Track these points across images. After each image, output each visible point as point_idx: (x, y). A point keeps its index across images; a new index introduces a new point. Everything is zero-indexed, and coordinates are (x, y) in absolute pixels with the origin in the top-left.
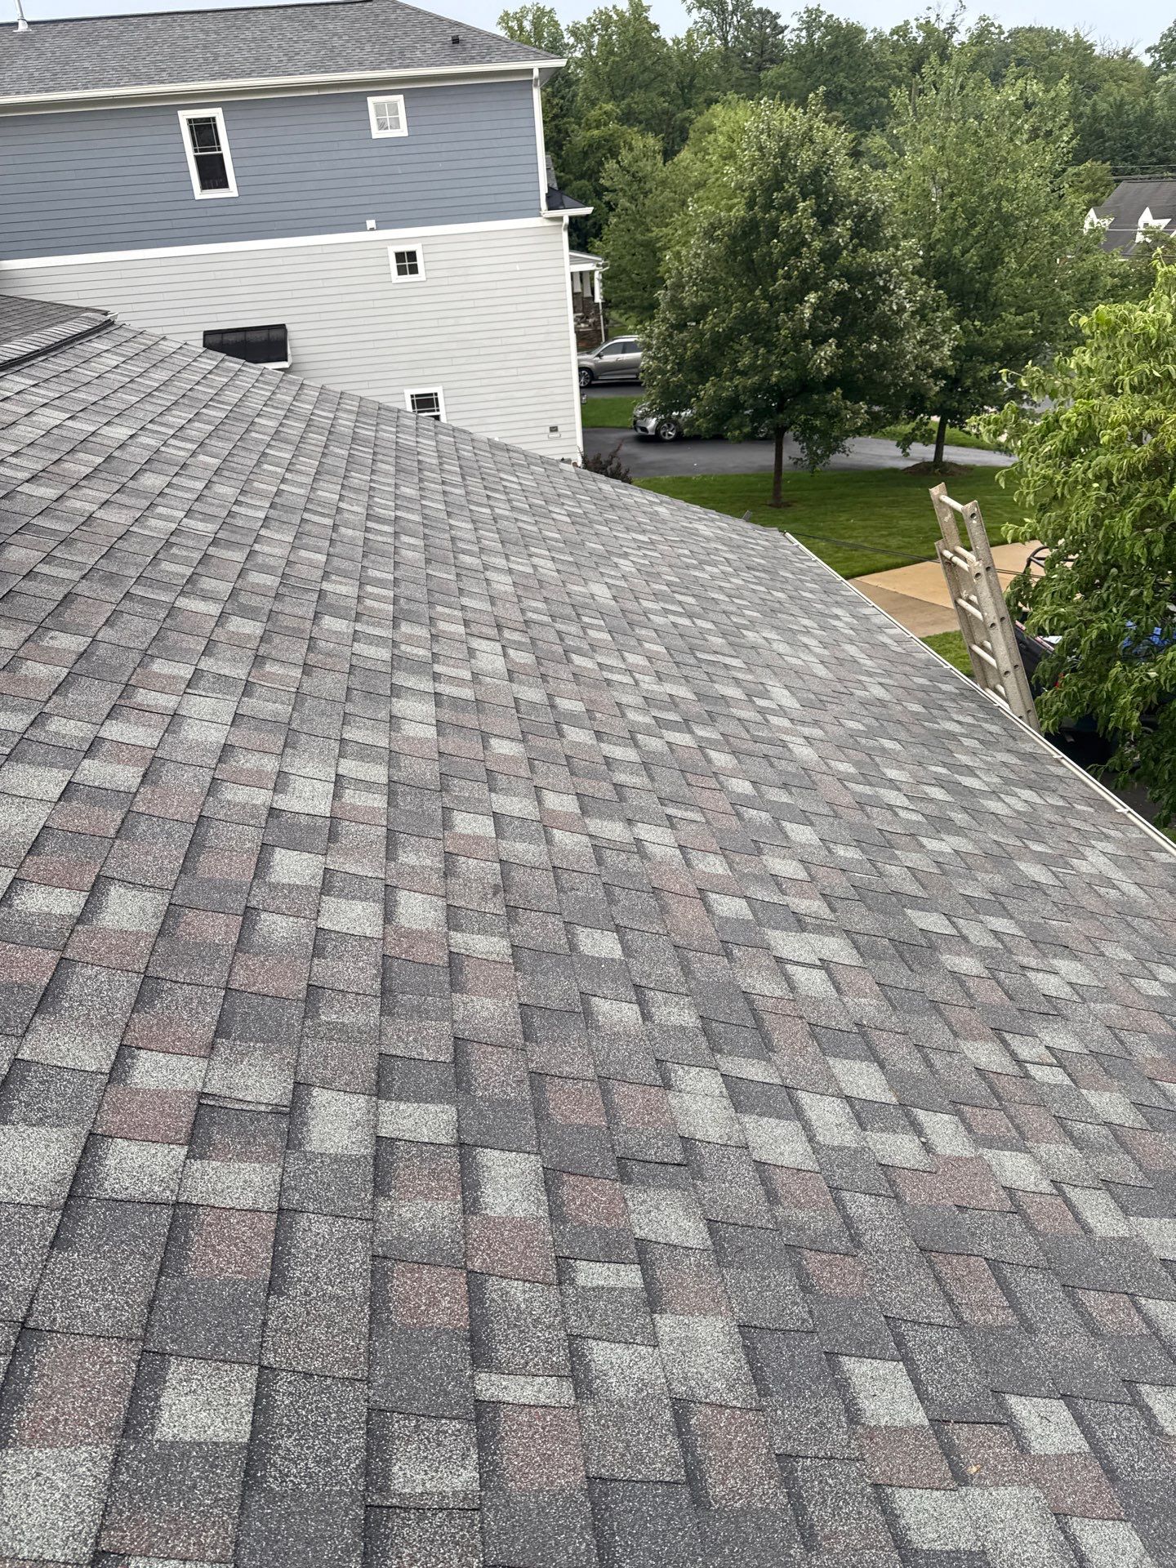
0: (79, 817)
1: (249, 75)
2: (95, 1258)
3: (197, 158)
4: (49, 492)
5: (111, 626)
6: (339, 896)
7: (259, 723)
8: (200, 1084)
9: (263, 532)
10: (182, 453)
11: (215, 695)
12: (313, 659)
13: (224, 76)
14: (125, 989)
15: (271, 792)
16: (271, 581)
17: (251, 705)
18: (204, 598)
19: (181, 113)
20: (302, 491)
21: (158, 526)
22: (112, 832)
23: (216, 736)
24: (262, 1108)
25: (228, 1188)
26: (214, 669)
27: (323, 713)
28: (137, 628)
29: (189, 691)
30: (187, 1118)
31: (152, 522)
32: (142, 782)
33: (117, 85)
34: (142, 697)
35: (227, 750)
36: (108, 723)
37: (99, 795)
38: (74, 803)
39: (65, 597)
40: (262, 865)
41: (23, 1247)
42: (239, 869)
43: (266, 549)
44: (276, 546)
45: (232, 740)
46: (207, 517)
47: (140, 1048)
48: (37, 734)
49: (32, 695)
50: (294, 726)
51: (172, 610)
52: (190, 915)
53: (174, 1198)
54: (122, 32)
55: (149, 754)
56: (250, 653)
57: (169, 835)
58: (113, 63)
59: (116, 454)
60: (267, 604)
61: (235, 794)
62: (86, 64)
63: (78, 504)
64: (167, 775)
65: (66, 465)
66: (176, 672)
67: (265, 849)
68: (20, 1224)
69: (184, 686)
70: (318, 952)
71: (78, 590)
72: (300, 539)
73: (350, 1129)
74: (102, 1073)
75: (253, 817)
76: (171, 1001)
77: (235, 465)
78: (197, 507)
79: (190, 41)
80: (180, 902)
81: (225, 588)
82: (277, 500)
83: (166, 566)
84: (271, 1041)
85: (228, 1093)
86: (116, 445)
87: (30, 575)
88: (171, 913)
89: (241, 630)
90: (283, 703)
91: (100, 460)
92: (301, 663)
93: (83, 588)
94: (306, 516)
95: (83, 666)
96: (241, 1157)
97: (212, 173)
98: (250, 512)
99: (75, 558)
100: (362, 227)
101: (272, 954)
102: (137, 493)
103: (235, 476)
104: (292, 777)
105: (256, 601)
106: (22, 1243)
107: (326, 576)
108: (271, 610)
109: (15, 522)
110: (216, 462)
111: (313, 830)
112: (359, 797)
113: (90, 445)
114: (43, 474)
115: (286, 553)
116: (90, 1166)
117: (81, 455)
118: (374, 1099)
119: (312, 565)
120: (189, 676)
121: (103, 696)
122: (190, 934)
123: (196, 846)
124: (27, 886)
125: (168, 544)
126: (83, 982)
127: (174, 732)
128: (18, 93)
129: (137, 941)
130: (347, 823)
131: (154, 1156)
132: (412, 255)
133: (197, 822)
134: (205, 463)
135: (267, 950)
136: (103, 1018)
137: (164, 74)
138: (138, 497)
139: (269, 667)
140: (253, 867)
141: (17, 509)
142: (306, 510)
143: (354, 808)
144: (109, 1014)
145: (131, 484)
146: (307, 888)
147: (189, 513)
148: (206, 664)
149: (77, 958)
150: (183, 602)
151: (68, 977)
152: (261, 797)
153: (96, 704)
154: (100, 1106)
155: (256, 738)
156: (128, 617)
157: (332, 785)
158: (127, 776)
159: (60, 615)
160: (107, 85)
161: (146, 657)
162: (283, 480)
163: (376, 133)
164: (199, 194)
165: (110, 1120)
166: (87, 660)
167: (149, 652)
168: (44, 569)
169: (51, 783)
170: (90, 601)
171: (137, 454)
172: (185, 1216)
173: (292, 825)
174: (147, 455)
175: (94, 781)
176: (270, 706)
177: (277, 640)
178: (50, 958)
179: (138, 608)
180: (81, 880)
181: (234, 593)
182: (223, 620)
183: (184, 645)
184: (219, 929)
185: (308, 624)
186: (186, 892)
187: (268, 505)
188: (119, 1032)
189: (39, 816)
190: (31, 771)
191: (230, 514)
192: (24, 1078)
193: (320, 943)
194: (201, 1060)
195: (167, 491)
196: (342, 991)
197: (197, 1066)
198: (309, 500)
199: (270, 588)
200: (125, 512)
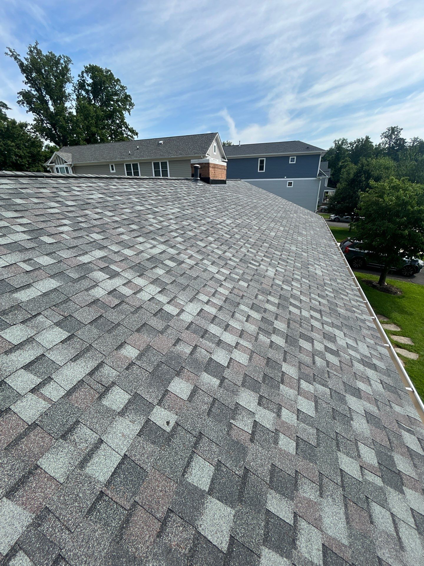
1: (271, 153)
3: (260, 166)
13: (267, 153)
19: (259, 159)
33: (251, 154)
58: (251, 151)
62: (247, 151)
100: (284, 178)
128: (236, 155)
132: (291, 183)
137: (258, 153)
163: (290, 163)
164: (259, 171)
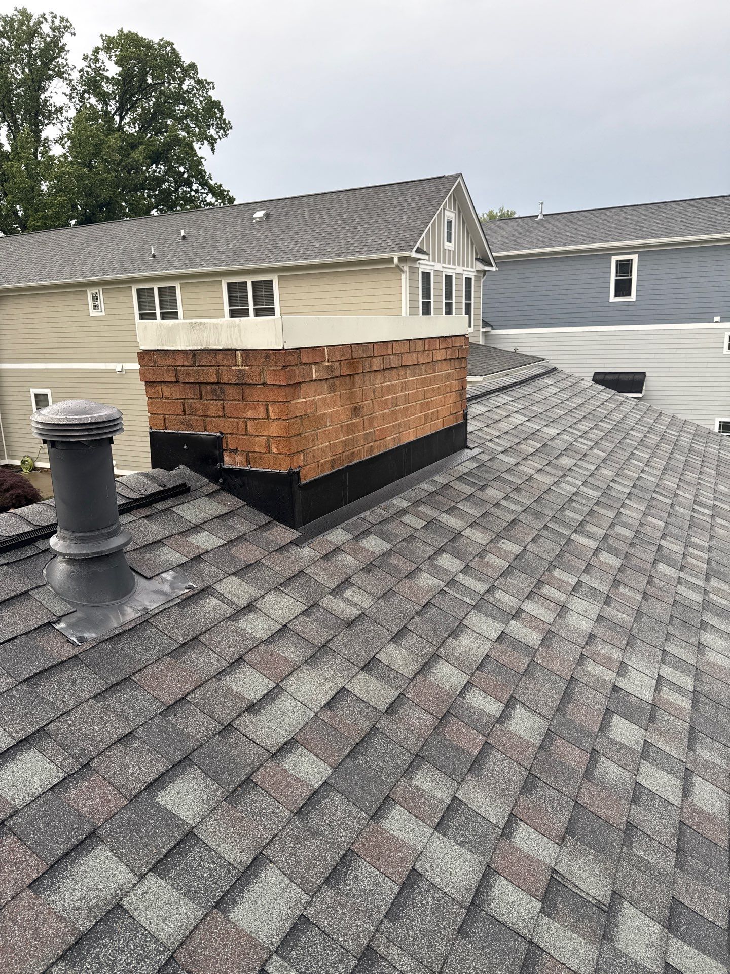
0: (504, 655)
1: (659, 237)
2: (480, 954)
3: (616, 280)
4: (513, 461)
5: (535, 543)
6: (652, 764)
7: (614, 625)
8: (553, 862)
9: (627, 501)
10: (585, 447)
11: (588, 600)
12: (650, 590)
13: (644, 238)
14: (517, 777)
15: (615, 674)
16: (628, 533)
17: (609, 611)
18: (588, 536)
19: (613, 257)
20: (654, 480)
21: (567, 488)
22: (522, 670)
23: (586, 626)
24: (590, 899)
25: (563, 947)
26: (589, 583)
27: (653, 629)
28: (548, 548)
29: (573, 593)
30: (544, 883)
31: (563, 485)
32: (541, 644)
33: (582, 244)
34: (547, 590)
35: (591, 637)
36: (526, 601)
37: (517, 645)
38: (503, 645)
39: (513, 521)
40: (605, 725)
41: (444, 924)
42: (592, 722)
43: (628, 512)
44: (634, 512)
45: (595, 632)
46: (595, 487)
47: (521, 820)
48: (488, 597)
49: (489, 574)
50: (634, 632)
51: (569, 541)
52: (559, 741)
53: (530, 937)
54: (591, 218)
55: (547, 627)
56: (611, 577)
57: (553, 684)
58: (582, 233)
59: (548, 443)
60: (625, 548)
61: (593, 668)
62: (568, 234)
63: (525, 469)
64: (556, 643)
65: (522, 446)
66: (567, 579)
67: (608, 713)
68: (444, 907)
69: (571, 589)
70: (635, 800)
71: (520, 518)
72: (650, 510)
73: (647, 946)
74: (499, 828)
75: (603, 688)
76: (542, 796)
77: (615, 458)
78: (590, 480)
79: (629, 220)
80: (554, 730)
81: (600, 533)
82: (638, 483)
83: (568, 513)
84: (599, 851)
85: (569, 877)
86: (549, 438)
87: (497, 505)
88: (549, 736)
89: (607, 561)
90: (628, 615)
91: (540, 445)
92: (642, 591)
93: (522, 517)
94: (655, 495)
95: (517, 564)
96: (574, 928)
97: (623, 288)
98: (620, 488)
99: (520, 500)
100: (710, 320)
101: (605, 788)
102: (557, 467)
103: (614, 464)
104: (629, 668)
105: (617, 544)
106: (443, 921)
107: (663, 536)
108: (627, 552)
109: (493, 474)
110: (604, 454)
111: (638, 708)
112: (672, 694)
113: (535, 437)
114: (510, 450)
115: (639, 517)
116: (485, 887)
117: (530, 442)
118: (666, 931)
119: (655, 527)
120: (574, 584)
121: (525, 584)
122: (557, 754)
123: (567, 697)
124: (474, 688)
125: (571, 500)
126: (496, 761)
127: (562, 617)
128: (529, 249)
129: (528, 747)
130: (663, 712)
131: (521, 899)
133: (570, 680)
134: (597, 455)
135: (602, 784)
136: (503, 790)
137: (610, 238)
138: (557, 469)
139: (622, 589)
140: (600, 722)
141: (495, 467)
142: (655, 491)
143: (668, 702)
144: (507, 789)
145: (555, 461)
146: (633, 750)
147: (585, 483)
148: (585, 578)
149: (494, 745)
150: (575, 537)
151: (487, 755)
152: (610, 676)
153: (522, 588)
154: (495, 849)
155: (610, 635)
156: (545, 540)
157: (655, 682)
158: (533, 638)
159: (509, 531)
160: (576, 244)
161: (551, 566)
162: (643, 471)
164: (612, 298)
165: (499, 863)
166: (520, 560)
167: (553, 563)
168: (504, 503)
169: (493, 629)
170: (525, 526)
171: (560, 445)
172: (535, 953)
173: (627, 701)
174: (565, 446)
175: (515, 635)
176: (620, 615)
177: (628, 572)
178: (480, 738)
179: (550, 535)
180: (502, 695)
181: (606, 537)
182: (598, 552)
183: (573, 563)
184: (575, 758)
185: (649, 566)
186: (559, 725)
187: (632, 485)
188: (511, 804)
189: (484, 648)
190: (484, 619)
191: (609, 487)
192: (457, 810)
193: (638, 793)
194: (556, 845)
195: (574, 468)
196: (650, 836)
197: (553, 849)
198: (657, 485)
199: (627, 538)
200: (549, 477)
